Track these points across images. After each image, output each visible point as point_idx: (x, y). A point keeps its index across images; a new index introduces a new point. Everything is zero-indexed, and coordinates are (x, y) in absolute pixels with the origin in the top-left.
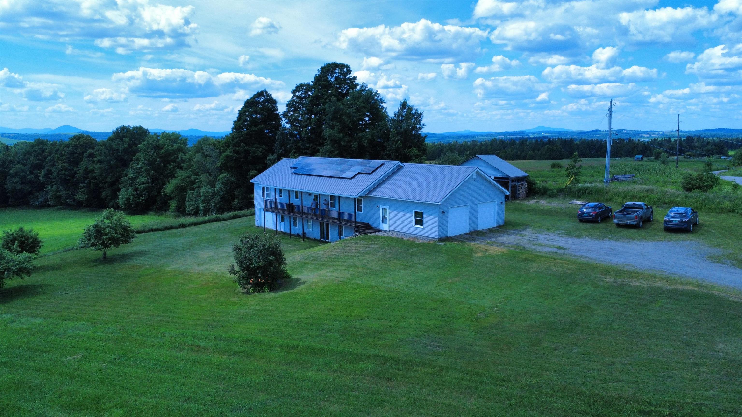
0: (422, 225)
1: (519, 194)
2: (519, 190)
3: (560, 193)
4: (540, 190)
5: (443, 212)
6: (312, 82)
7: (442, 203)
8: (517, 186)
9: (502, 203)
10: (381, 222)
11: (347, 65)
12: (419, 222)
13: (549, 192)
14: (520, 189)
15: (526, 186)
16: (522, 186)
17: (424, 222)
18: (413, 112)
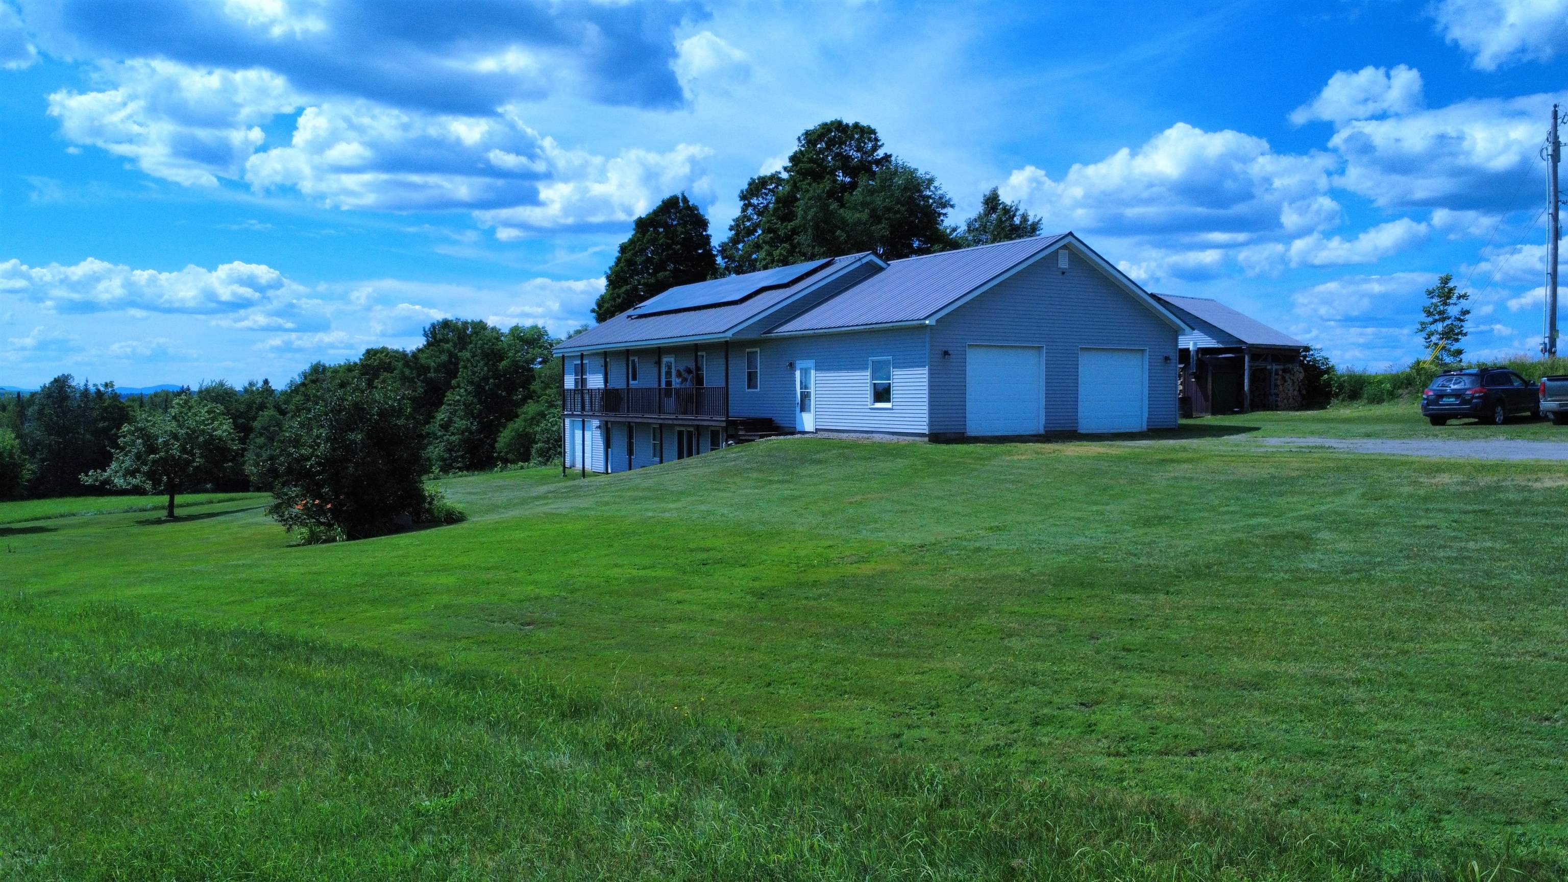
0: (888, 400)
1: (1277, 395)
2: (1276, 386)
3: (1400, 391)
4: (1341, 387)
5: (946, 353)
6: (785, 169)
7: (937, 321)
8: (1270, 372)
9: (1167, 359)
10: (798, 409)
11: (869, 127)
12: (882, 394)
13: (1368, 391)
14: (1279, 382)
15: (1301, 376)
16: (1287, 376)
17: (895, 393)
18: (1017, 220)
